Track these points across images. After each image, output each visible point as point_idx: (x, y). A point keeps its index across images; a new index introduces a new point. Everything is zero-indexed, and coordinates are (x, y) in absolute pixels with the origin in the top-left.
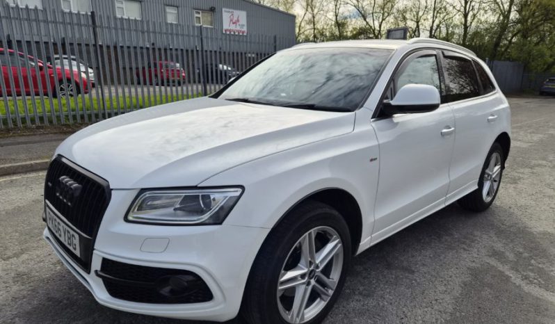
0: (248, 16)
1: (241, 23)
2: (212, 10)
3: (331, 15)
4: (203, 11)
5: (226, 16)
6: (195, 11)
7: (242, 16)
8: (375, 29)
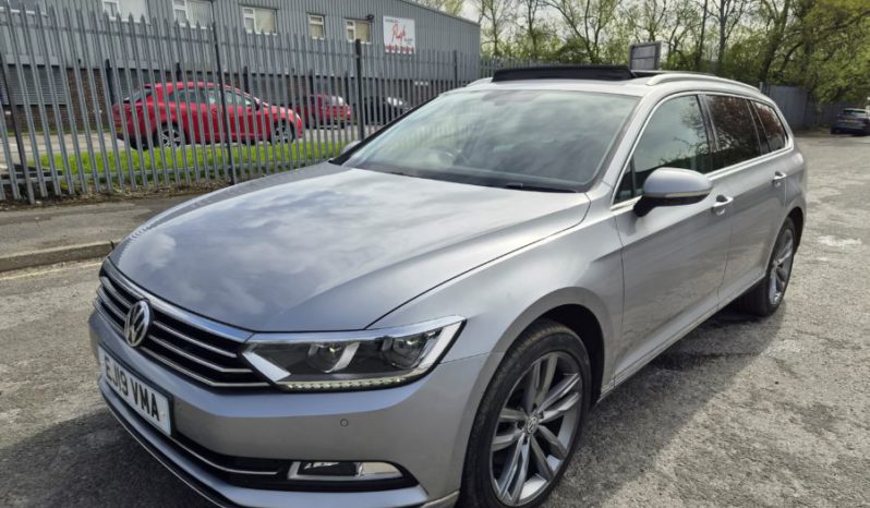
0: (417, 27)
1: (407, 37)
2: (370, 18)
3: (522, 21)
4: (358, 20)
5: (388, 27)
6: (346, 21)
7: (408, 26)
8: (589, 41)
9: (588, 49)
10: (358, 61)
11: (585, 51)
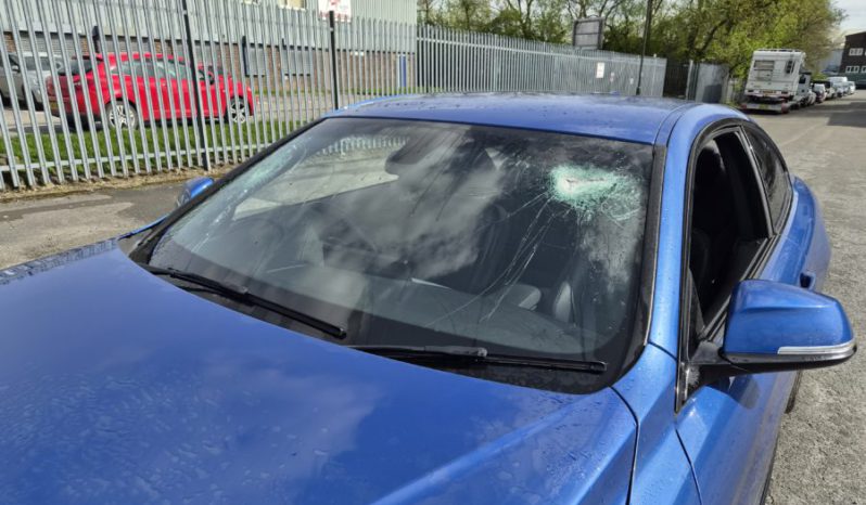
1: (342, 4)
8: (521, 14)
9: (521, 21)
10: (332, 33)
11: (519, 23)
